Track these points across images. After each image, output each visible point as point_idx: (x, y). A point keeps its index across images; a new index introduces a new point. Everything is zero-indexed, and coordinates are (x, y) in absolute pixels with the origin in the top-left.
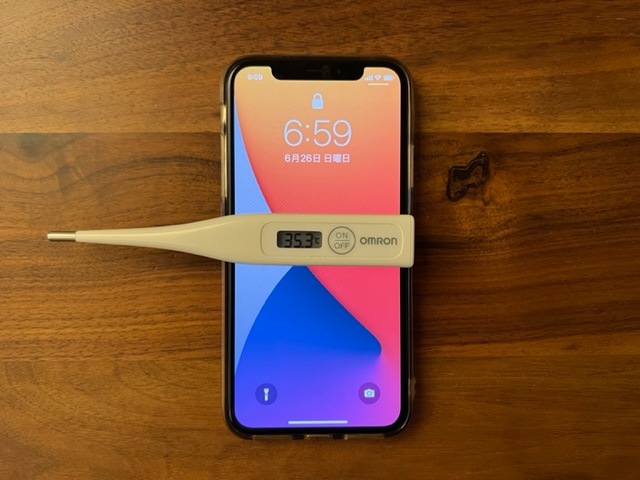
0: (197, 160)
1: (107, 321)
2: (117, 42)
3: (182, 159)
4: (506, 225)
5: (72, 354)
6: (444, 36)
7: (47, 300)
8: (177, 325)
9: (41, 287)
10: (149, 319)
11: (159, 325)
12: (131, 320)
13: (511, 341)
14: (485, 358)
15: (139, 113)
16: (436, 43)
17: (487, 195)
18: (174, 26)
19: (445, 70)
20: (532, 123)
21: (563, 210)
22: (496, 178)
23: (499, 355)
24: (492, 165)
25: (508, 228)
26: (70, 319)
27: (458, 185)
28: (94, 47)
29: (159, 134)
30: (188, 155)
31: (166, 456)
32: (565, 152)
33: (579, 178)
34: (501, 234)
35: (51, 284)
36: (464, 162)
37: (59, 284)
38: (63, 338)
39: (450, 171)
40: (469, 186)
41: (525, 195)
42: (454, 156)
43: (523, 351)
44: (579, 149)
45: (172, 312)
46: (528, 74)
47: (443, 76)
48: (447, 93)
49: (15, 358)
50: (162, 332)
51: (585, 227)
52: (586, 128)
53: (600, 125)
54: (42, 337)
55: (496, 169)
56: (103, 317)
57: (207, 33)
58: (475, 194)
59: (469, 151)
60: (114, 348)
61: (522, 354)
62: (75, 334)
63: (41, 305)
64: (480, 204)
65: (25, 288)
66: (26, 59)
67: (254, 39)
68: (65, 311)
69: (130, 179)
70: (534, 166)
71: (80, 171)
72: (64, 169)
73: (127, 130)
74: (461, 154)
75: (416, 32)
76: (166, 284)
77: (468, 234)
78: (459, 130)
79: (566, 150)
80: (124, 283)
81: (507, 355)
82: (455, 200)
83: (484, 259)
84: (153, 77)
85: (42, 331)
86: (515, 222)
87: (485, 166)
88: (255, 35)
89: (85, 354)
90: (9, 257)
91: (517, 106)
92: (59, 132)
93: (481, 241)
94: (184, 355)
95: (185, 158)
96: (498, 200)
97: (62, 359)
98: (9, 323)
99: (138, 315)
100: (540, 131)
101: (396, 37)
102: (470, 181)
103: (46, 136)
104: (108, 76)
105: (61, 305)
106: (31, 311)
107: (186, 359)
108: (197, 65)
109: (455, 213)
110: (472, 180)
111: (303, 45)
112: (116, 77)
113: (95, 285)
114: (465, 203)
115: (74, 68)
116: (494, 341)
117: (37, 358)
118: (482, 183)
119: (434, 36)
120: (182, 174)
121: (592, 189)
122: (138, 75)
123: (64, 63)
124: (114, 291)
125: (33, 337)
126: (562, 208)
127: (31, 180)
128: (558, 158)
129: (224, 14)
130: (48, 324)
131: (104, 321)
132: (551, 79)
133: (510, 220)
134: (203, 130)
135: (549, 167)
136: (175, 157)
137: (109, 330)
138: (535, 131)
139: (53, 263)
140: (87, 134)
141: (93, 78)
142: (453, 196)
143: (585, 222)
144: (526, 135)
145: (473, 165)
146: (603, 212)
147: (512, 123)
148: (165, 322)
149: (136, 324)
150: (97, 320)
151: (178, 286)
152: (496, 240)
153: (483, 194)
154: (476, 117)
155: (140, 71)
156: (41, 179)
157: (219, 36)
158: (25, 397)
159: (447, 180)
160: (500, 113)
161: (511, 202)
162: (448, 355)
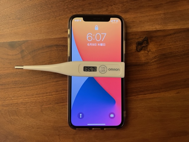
0: (61, 45)
1: (38, 96)
2: (35, 13)
3: (57, 46)
4: (155, 58)
5: (28, 106)
6: (132, 4)
7: (20, 91)
8: (59, 95)
9: (18, 87)
10: (50, 94)
11: (54, 96)
12: (45, 95)
13: (160, 92)
14: (152, 98)
15: (43, 33)
16: (129, 6)
17: (148, 49)
18: (52, 7)
19: (133, 13)
20: (160, 27)
21: (171, 52)
22: (150, 44)
23: (156, 97)
24: (149, 40)
25: (155, 59)
26: (27, 96)
27: (140, 47)
28: (29, 15)
29: (50, 39)
30: (58, 44)
31: (59, 135)
32: (170, 35)
33: (175, 42)
34: (153, 60)
35: (20, 86)
36: (140, 40)
37: (23, 86)
38: (25, 102)
39: (137, 43)
40: (143, 47)
41: (160, 48)
42: (138, 38)
43: (163, 95)
44: (174, 33)
45: (57, 91)
46: (157, 13)
47: (132, 15)
48: (134, 20)
49: (11, 109)
50: (55, 98)
51: (178, 57)
52: (176, 27)
53: (180, 26)
54: (19, 102)
55: (151, 41)
56: (37, 95)
57: (62, 8)
58: (145, 49)
59: (142, 37)
60: (41, 104)
61: (163, 96)
62: (28, 100)
63: (18, 92)
64: (147, 52)
65: (13, 87)
66: (9, 20)
67: (76, 9)
68: (25, 93)
69: (42, 53)
70: (161, 40)
71: (27, 51)
72: (22, 51)
73: (40, 38)
74: (140, 38)
75: (123, 3)
76: (55, 83)
77: (143, 61)
78: (138, 31)
79: (171, 34)
80: (42, 84)
81: (159, 97)
82: (139, 51)
83: (149, 68)
84: (47, 22)
85: (19, 100)
86: (157, 57)
87: (147, 41)
88: (76, 8)
89: (32, 106)
90: (7, 79)
91: (155, 22)
92: (20, 40)
93: (148, 63)
94: (62, 104)
95: (58, 45)
96: (152, 50)
97: (25, 108)
98: (9, 98)
99: (47, 93)
100: (162, 29)
101: (117, 5)
102: (143, 46)
103: (16, 42)
104: (33, 23)
105: (24, 92)
106: (15, 94)
107: (62, 105)
108: (59, 18)
109: (139, 55)
110: (144, 45)
111: (90, 9)
112: (36, 23)
113: (33, 85)
114: (142, 52)
115: (23, 21)
116: (154, 93)
117: (18, 108)
118: (147, 46)
119: (129, 4)
120: (57, 50)
121: (179, 45)
122: (42, 22)
123: (20, 20)
124: (39, 86)
125: (16, 102)
126: (171, 51)
127: (13, 55)
128: (168, 37)
129: (66, 2)
130: (20, 98)
131: (37, 96)
132: (164, 14)
133: (156, 56)
134: (63, 37)
135: (166, 40)
136: (55, 45)
137: (38, 98)
138: (161, 29)
139: (21, 79)
140: (28, 40)
141: (29, 24)
142: (138, 50)
143: (178, 55)
144: (158, 31)
145: (143, 41)
146: (183, 52)
147: (154, 27)
148: (55, 95)
149: (46, 96)
150: (35, 96)
151: (58, 84)
152: (152, 62)
153: (147, 49)
154: (143, 27)
155: (43, 21)
156: (16, 55)
157: (65, 9)
158: (15, 121)
159: (136, 46)
160: (150, 25)
161: (156, 51)
162: (141, 98)
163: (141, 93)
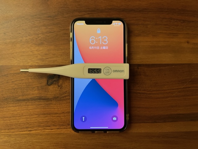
4: (65, 93)
6: (47, 36)
13: (67, 128)
14: (59, 134)
17: (59, 84)
22: (62, 78)
27: (50, 81)
34: (63, 95)
43: (70, 132)
47: (46, 48)
48: (47, 53)
58: (56, 83)
64: (57, 86)
77: (53, 96)
78: (51, 64)
81: (65, 133)
93: (57, 98)
109: (49, 89)
110: (55, 79)
114: (53, 86)
116: (61, 129)
118: (58, 80)
119: (44, 36)
142: (49, 84)
152: (62, 98)
159: (47, 79)
160: (63, 59)
162: (47, 133)
163: (48, 128)
